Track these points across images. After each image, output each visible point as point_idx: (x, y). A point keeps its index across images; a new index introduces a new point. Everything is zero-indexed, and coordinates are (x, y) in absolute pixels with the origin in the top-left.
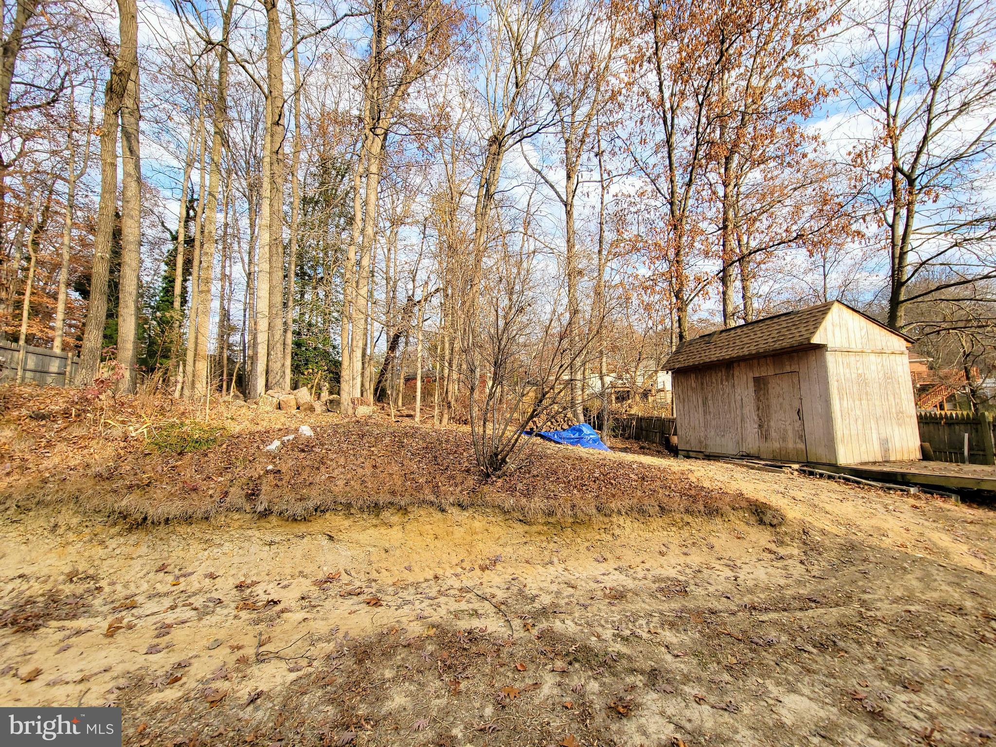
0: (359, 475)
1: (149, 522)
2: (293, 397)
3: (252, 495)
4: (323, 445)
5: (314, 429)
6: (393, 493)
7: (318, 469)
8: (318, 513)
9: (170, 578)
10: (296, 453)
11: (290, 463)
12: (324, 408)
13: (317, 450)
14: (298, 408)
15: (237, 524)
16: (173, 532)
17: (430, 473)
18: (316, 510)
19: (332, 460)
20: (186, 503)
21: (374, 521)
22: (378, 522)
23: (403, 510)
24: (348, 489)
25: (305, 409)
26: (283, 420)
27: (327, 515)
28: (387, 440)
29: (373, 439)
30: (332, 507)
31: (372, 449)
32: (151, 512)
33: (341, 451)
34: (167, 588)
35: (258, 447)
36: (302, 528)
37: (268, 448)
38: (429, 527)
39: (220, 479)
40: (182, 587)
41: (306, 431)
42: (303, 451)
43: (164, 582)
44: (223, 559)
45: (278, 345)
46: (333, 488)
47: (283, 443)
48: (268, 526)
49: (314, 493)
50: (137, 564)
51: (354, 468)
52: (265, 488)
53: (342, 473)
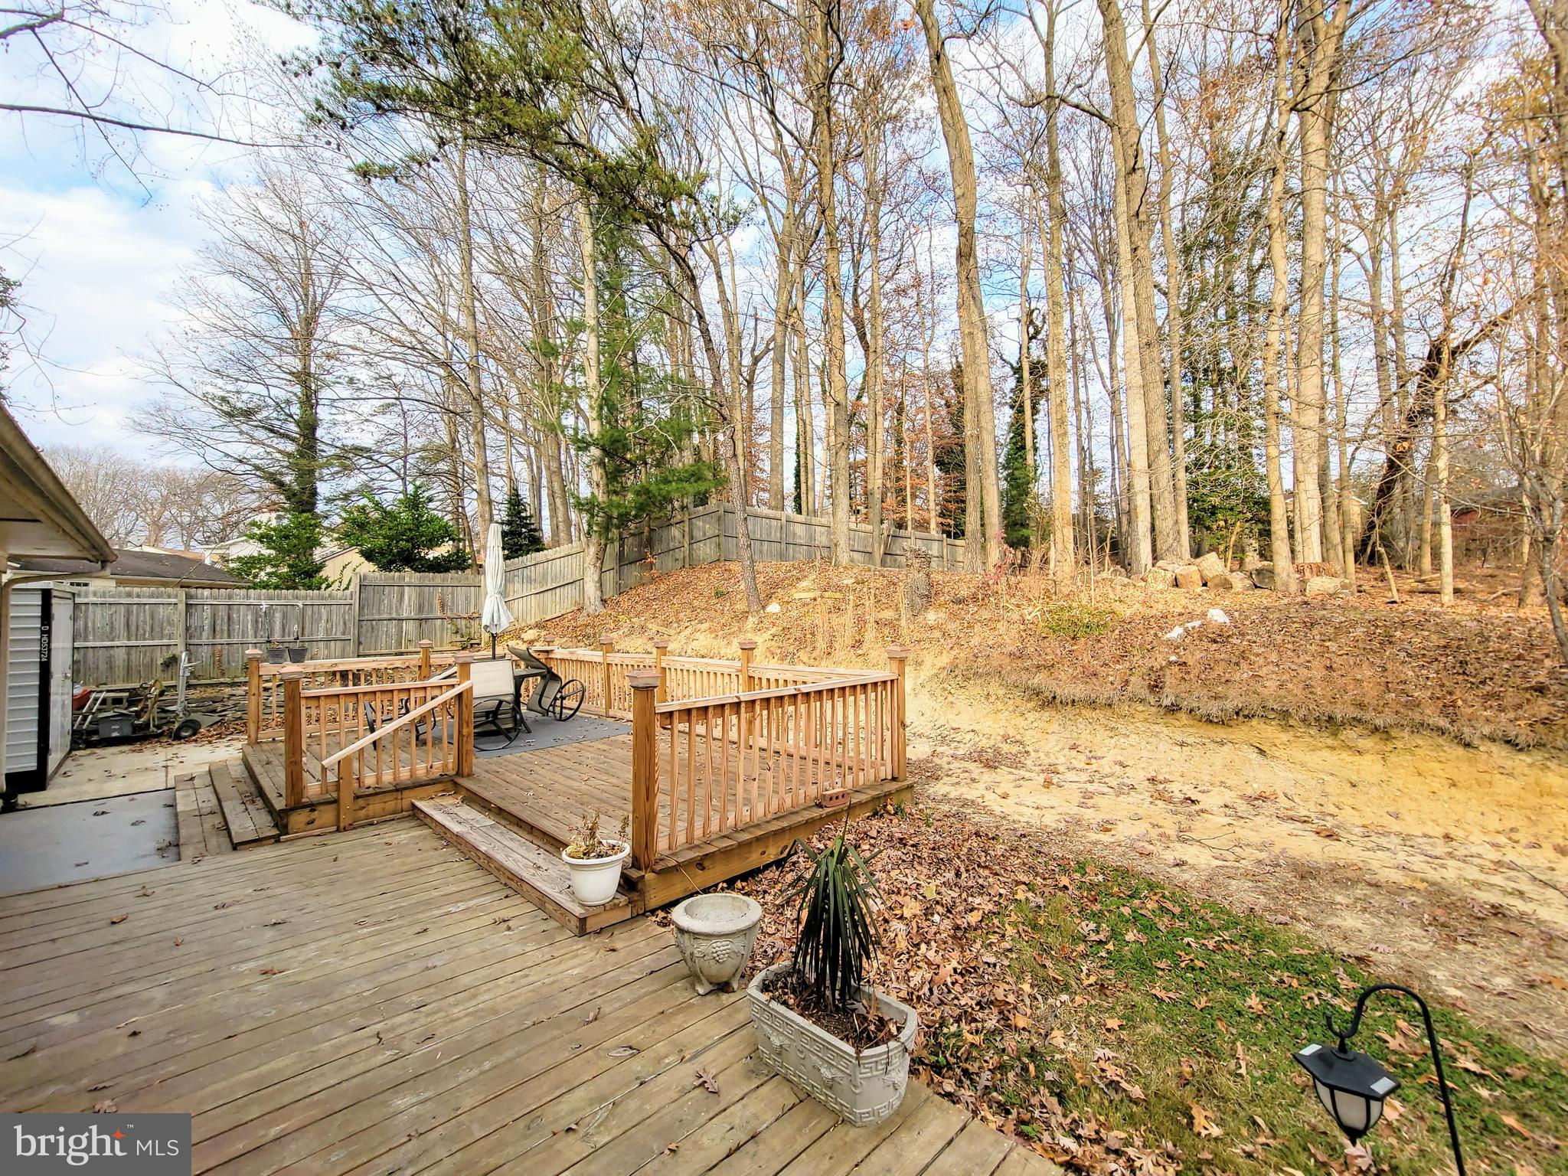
0: (1302, 677)
1: (1058, 701)
2: (1194, 568)
3: (1156, 687)
4: (1243, 635)
5: (1228, 613)
6: (1361, 706)
7: (1237, 664)
8: (1241, 718)
9: (1083, 757)
10: (1205, 644)
11: (1198, 655)
12: (1248, 582)
13: (1234, 640)
14: (1205, 585)
15: (1142, 716)
16: (1079, 714)
17: (1442, 685)
18: (1237, 714)
19: (1258, 655)
20: (1089, 687)
21: (1330, 742)
22: (1336, 743)
23: (1382, 732)
24: (1282, 693)
25: (1216, 586)
26: (1184, 601)
27: (1254, 722)
28: (1359, 632)
29: (1331, 630)
30: (1260, 712)
31: (1327, 644)
32: (1059, 692)
33: (1271, 644)
34: (1082, 765)
35: (1156, 635)
36: (1220, 733)
37: (1168, 636)
38: (1436, 765)
39: (1118, 667)
40: (1094, 767)
41: (1217, 616)
42: (1215, 641)
43: (1080, 761)
44: (1130, 750)
45: (1166, 494)
46: (1260, 689)
47: (1187, 631)
48: (1177, 723)
49: (1232, 692)
50: (1053, 738)
51: (1293, 667)
52: (1169, 680)
53: (1273, 672)
